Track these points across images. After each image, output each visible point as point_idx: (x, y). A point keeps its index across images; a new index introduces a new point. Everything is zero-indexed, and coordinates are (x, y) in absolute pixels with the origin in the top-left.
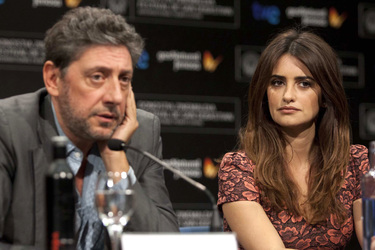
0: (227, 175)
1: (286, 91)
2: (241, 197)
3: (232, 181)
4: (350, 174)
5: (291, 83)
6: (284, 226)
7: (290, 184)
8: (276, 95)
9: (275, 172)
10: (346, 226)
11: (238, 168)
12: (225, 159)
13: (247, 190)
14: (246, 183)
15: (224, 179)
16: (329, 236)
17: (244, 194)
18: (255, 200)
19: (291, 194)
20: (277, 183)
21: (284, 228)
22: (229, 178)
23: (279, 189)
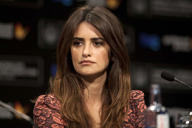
0: (40, 112)
1: (84, 49)
3: (44, 116)
4: (131, 111)
5: (88, 43)
7: (87, 118)
8: (77, 52)
9: (76, 109)
11: (49, 107)
12: (39, 100)
13: (55, 123)
14: (54, 118)
15: (38, 115)
17: (52, 126)
19: (88, 124)
20: (77, 116)
22: (41, 114)
23: (78, 121)
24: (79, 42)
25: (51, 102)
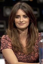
2: (7, 48)
4: (37, 41)
6: (19, 55)
8: (17, 20)
10: (36, 55)
12: (3, 37)
13: (9, 46)
14: (8, 44)
16: (31, 58)
17: (8, 47)
18: (11, 49)
21: (19, 56)
22: (4, 42)
24: (18, 17)
25: (8, 38)
